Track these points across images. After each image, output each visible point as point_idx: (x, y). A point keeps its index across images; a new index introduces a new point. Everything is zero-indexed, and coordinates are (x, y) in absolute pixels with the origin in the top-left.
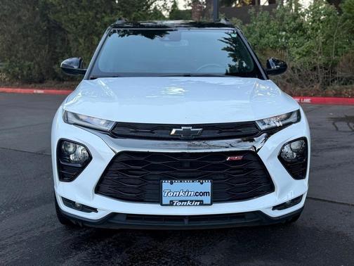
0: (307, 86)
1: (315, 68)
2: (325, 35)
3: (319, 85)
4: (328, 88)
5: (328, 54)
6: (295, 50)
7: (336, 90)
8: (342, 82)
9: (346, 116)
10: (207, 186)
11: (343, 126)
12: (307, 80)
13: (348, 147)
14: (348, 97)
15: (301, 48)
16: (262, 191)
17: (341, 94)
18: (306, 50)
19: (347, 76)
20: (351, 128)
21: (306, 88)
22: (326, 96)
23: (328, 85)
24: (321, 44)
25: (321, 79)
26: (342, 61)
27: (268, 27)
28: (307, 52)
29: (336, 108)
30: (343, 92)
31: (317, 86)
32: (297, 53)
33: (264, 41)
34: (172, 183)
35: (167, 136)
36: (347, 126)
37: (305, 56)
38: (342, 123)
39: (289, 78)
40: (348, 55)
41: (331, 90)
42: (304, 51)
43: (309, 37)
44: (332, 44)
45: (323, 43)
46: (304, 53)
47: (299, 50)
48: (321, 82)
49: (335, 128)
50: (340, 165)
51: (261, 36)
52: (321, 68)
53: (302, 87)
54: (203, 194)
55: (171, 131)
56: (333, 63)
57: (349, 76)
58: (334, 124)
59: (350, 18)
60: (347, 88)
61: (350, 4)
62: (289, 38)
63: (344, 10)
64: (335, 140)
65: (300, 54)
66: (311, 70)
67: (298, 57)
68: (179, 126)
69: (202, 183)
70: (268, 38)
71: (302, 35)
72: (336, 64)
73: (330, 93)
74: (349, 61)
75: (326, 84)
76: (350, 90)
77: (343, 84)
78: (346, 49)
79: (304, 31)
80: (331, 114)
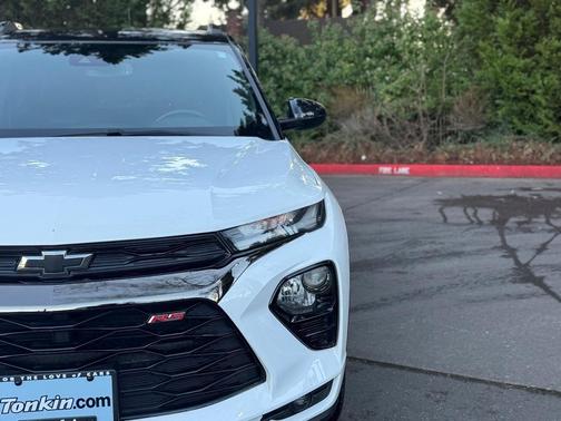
0: (403, 146)
1: (416, 117)
2: (429, 61)
3: (421, 144)
4: (437, 148)
5: (435, 94)
6: (384, 87)
7: (450, 152)
8: (459, 139)
9: (463, 196)
10: (103, 384)
11: (455, 213)
12: (402, 136)
13: (458, 254)
14: (469, 164)
15: (394, 84)
16: (238, 383)
17: (457, 159)
18: (401, 87)
19: (466, 129)
20: (469, 218)
21: (402, 150)
22: (434, 162)
23: (438, 144)
24: (423, 75)
25: (425, 135)
26: (458, 104)
27: (340, 49)
28: (403, 90)
29: (448, 182)
30: (461, 156)
31: (419, 146)
32: (387, 92)
33: (334, 73)
34: (19, 383)
35: (10, 273)
36: (462, 214)
37: (400, 96)
38: (454, 208)
39: (374, 133)
40: (467, 94)
41: (442, 152)
42: (397, 88)
43: (405, 66)
44: (441, 77)
45: (427, 75)
46: (399, 92)
47: (390, 87)
48: (425, 139)
49: (442, 219)
50: (440, 289)
51: (329, 65)
52: (424, 115)
53: (396, 148)
54: (95, 402)
55: (19, 260)
56: (444, 108)
57: (470, 128)
58: (441, 211)
59: (470, 33)
60: (466, 149)
61: (469, 10)
62: (375, 67)
63: (460, 20)
64: (438, 241)
65: (392, 93)
66: (409, 121)
67: (388, 98)
68: (36, 250)
69: (91, 379)
70: (341, 67)
71: (394, 63)
72: (449, 109)
73: (440, 157)
74: (470, 104)
75: (434, 141)
76: (471, 152)
77: (461, 142)
78: (465, 84)
79: (398, 57)
80: (440, 193)
